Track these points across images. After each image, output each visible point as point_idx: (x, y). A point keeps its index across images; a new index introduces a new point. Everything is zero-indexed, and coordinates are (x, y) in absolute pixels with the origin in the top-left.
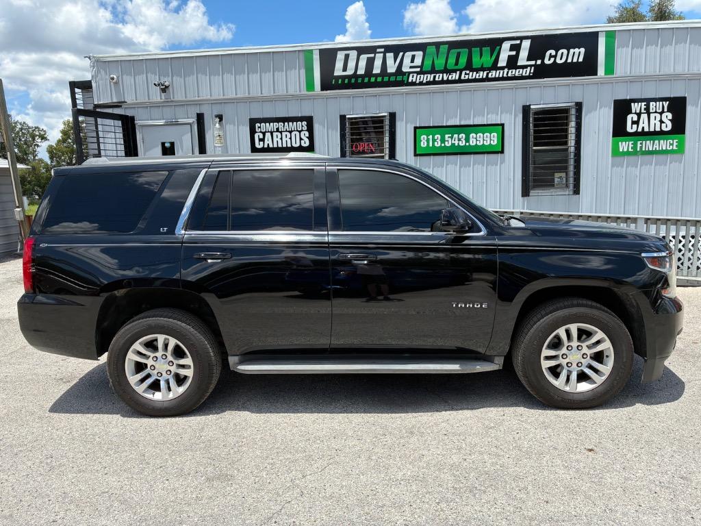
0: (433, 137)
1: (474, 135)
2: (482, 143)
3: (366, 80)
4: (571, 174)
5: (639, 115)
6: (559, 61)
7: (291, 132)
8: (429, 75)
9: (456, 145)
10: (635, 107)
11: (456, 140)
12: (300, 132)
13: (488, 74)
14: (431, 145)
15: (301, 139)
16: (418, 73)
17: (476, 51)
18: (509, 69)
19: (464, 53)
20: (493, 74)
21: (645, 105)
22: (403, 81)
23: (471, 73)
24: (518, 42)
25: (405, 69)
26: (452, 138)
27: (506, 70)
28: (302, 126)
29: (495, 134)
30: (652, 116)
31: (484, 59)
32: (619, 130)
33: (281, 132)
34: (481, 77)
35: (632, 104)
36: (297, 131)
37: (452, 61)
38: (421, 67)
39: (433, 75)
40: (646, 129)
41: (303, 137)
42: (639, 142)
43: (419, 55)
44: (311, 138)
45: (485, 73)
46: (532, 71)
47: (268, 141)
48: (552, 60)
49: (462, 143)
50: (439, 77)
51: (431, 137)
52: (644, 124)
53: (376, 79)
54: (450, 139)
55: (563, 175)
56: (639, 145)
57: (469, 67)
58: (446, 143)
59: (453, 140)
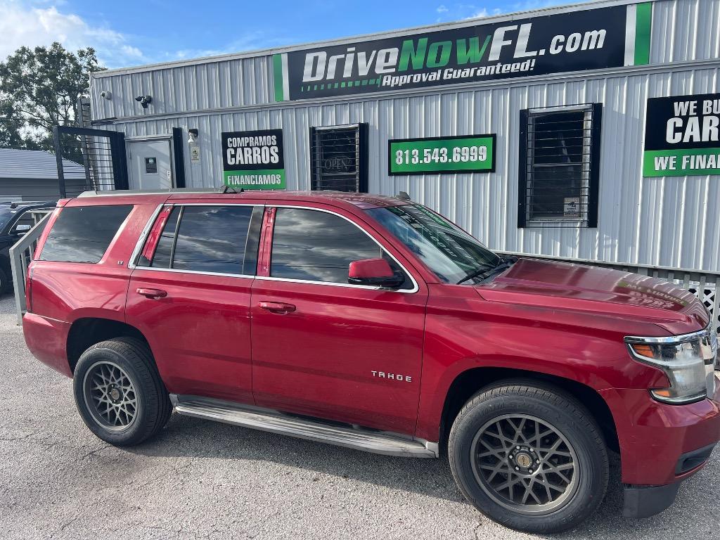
0: (410, 152)
1: (458, 149)
2: (467, 159)
3: (336, 86)
5: (685, 119)
6: (569, 49)
7: (260, 147)
8: (405, 77)
9: (437, 161)
10: (680, 108)
11: (437, 155)
12: (269, 147)
13: (476, 71)
14: (407, 162)
15: (271, 155)
16: (392, 74)
17: (461, 43)
18: (503, 64)
19: (447, 46)
20: (483, 71)
21: (695, 105)
22: (376, 85)
23: (455, 72)
24: (515, 27)
25: (378, 71)
26: (431, 153)
27: (499, 65)
28: (272, 141)
29: (485, 148)
30: (706, 120)
31: (471, 52)
32: (655, 141)
33: (251, 148)
34: (467, 76)
35: (676, 104)
36: (267, 146)
37: (432, 57)
38: (396, 67)
39: (409, 76)
40: (696, 139)
41: (272, 153)
42: (684, 158)
43: (394, 51)
44: (281, 154)
45: (473, 70)
46: (533, 65)
47: (239, 158)
48: (560, 48)
49: (444, 160)
50: (417, 78)
51: (407, 152)
52: (693, 131)
53: (347, 84)
54: (429, 155)
55: (576, 200)
56: (685, 162)
57: (453, 63)
58: (425, 159)
59: (433, 155)
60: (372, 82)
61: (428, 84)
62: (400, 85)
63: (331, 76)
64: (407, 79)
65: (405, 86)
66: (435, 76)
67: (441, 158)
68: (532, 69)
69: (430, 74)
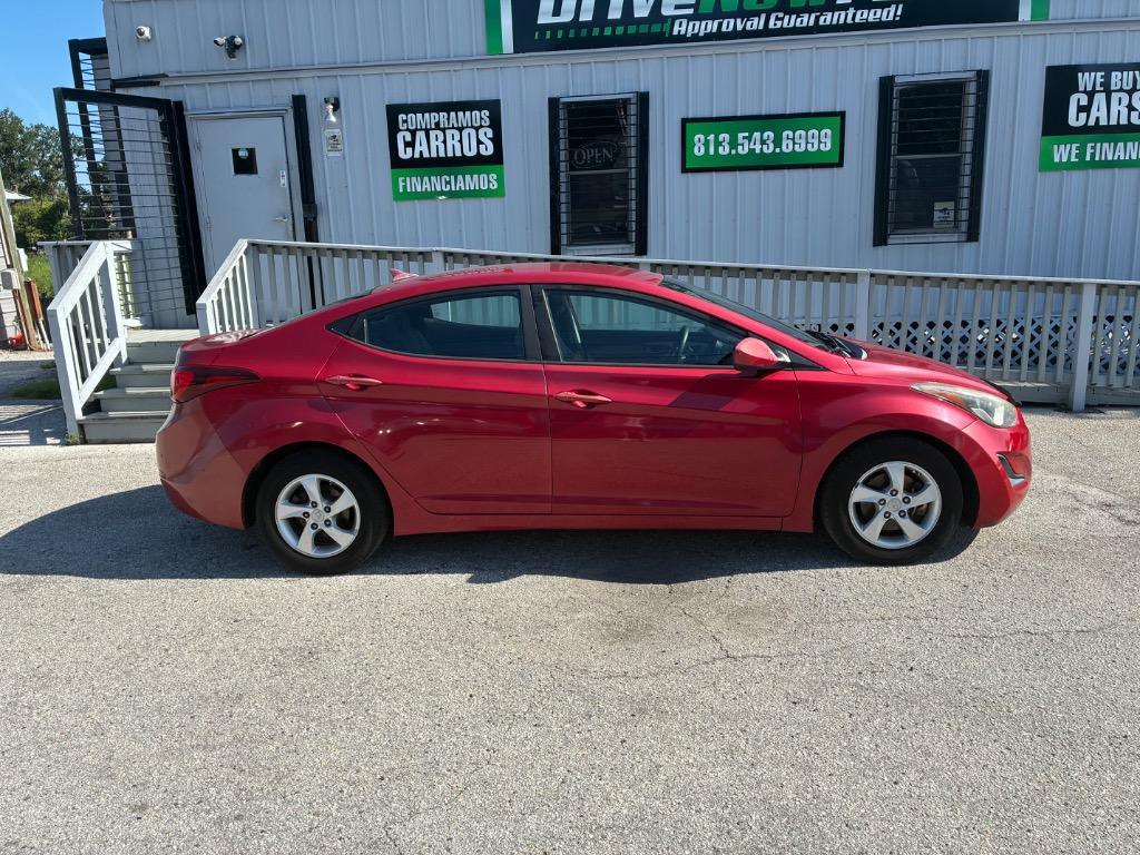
0: (716, 138)
1: (790, 133)
2: (803, 148)
3: (596, 31)
4: (965, 204)
5: (1091, 95)
7: (460, 130)
8: (710, 22)
9: (758, 151)
10: (1085, 80)
11: (758, 142)
12: (477, 129)
13: (817, 18)
14: (712, 152)
15: (479, 142)
16: (690, 18)
18: (856, 9)
20: (828, 18)
21: (1102, 77)
22: (662, 33)
23: (787, 17)
25: (666, 11)
26: (749, 138)
27: (851, 11)
28: (481, 118)
29: (829, 132)
30: (1115, 97)
32: (1054, 123)
33: (444, 130)
34: (805, 24)
35: (1080, 75)
36: (472, 127)
38: (696, 6)
39: (716, 22)
40: (1103, 122)
41: (482, 138)
42: (1089, 145)
44: (497, 140)
45: (813, 16)
46: (899, 13)
47: (421, 148)
49: (769, 149)
50: (728, 25)
51: (711, 137)
52: (1099, 113)
53: (613, 31)
54: (746, 142)
55: (950, 205)
56: (1089, 151)
57: (784, 5)
58: (740, 148)
59: (752, 143)
60: (656, 28)
61: (745, 34)
62: (701, 34)
63: (586, 16)
64: (712, 26)
65: (709, 37)
66: (756, 23)
67: (765, 147)
68: (898, 18)
69: (748, 20)
